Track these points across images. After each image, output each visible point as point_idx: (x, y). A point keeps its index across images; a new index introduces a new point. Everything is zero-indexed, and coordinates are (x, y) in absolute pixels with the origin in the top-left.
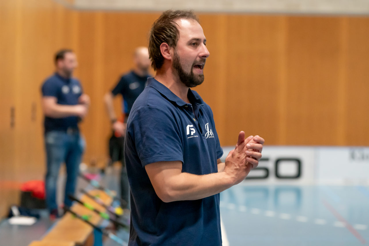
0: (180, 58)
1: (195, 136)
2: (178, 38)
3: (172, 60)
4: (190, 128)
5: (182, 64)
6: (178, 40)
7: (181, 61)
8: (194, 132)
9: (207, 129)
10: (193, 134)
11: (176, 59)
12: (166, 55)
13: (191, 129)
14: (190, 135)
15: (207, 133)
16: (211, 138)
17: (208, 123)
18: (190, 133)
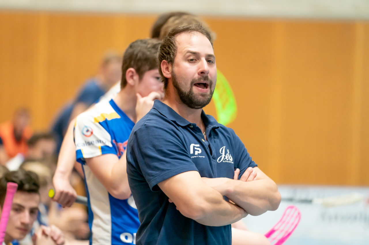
1: (199, 156)
4: (194, 147)
8: (200, 152)
10: (197, 154)
12: (166, 73)
13: (196, 148)
14: (194, 154)
15: (222, 157)
16: (226, 163)
17: (224, 147)
18: (194, 152)
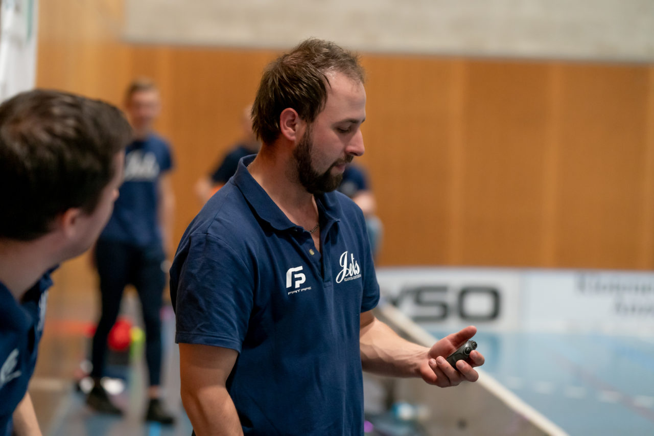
0: (313, 146)
2: (322, 108)
3: (296, 144)
4: (293, 273)
5: (313, 156)
6: (320, 111)
7: (312, 151)
8: (303, 281)
9: (343, 264)
10: (299, 286)
11: (306, 145)
12: (288, 131)
13: (296, 276)
14: (293, 288)
15: (343, 272)
16: (349, 281)
17: (346, 252)
18: (293, 283)
